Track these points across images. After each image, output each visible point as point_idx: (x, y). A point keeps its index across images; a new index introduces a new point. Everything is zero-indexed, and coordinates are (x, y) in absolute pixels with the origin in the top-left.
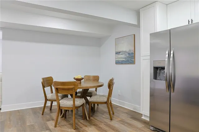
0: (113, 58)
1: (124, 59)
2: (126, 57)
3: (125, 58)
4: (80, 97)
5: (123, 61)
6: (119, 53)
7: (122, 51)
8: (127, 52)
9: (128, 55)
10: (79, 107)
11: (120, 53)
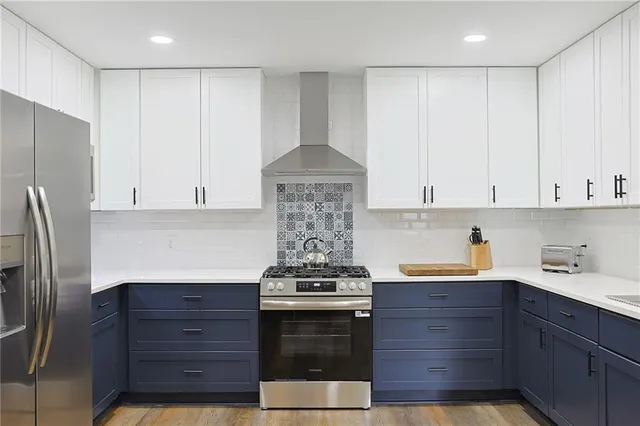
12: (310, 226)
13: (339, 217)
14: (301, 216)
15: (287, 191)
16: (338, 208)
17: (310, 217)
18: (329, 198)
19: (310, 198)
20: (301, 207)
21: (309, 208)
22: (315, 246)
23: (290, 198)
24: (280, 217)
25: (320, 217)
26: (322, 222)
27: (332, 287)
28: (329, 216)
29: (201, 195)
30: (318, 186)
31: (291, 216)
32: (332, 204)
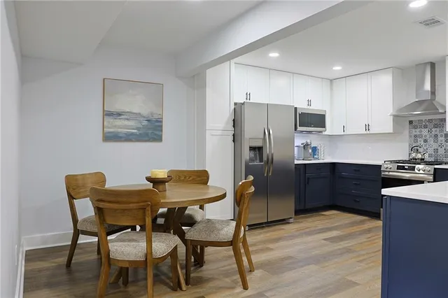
0: (93, 125)
1: (136, 131)
2: (140, 126)
3: (138, 129)
4: (164, 229)
5: (132, 134)
6: (119, 114)
7: (128, 112)
8: (144, 117)
9: (145, 123)
10: (164, 258)
11: (122, 117)
12: (426, 141)
13: (442, 136)
14: (421, 136)
15: (414, 123)
16: (442, 131)
17: (426, 136)
18: (436, 126)
19: (426, 127)
20: (421, 131)
21: (425, 132)
22: (417, 150)
23: (415, 127)
24: (410, 136)
25: (431, 136)
26: (432, 139)
27: (413, 169)
28: (436, 136)
29: (367, 127)
30: (430, 121)
31: (415, 136)
32: (438, 129)
